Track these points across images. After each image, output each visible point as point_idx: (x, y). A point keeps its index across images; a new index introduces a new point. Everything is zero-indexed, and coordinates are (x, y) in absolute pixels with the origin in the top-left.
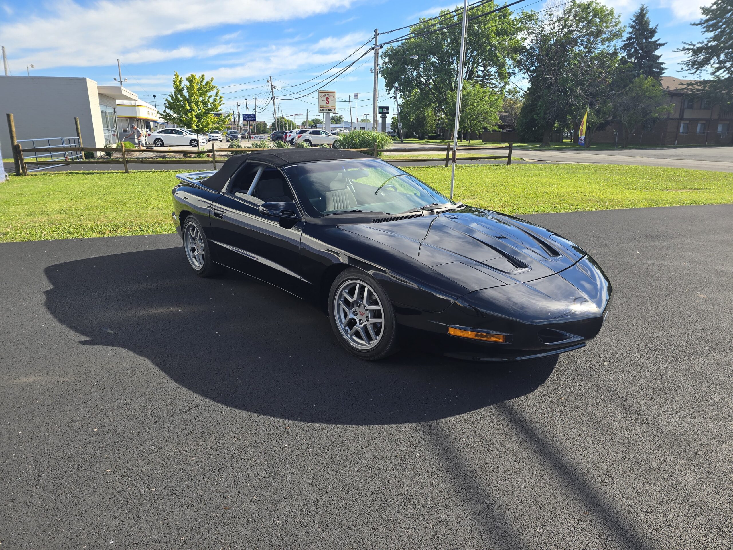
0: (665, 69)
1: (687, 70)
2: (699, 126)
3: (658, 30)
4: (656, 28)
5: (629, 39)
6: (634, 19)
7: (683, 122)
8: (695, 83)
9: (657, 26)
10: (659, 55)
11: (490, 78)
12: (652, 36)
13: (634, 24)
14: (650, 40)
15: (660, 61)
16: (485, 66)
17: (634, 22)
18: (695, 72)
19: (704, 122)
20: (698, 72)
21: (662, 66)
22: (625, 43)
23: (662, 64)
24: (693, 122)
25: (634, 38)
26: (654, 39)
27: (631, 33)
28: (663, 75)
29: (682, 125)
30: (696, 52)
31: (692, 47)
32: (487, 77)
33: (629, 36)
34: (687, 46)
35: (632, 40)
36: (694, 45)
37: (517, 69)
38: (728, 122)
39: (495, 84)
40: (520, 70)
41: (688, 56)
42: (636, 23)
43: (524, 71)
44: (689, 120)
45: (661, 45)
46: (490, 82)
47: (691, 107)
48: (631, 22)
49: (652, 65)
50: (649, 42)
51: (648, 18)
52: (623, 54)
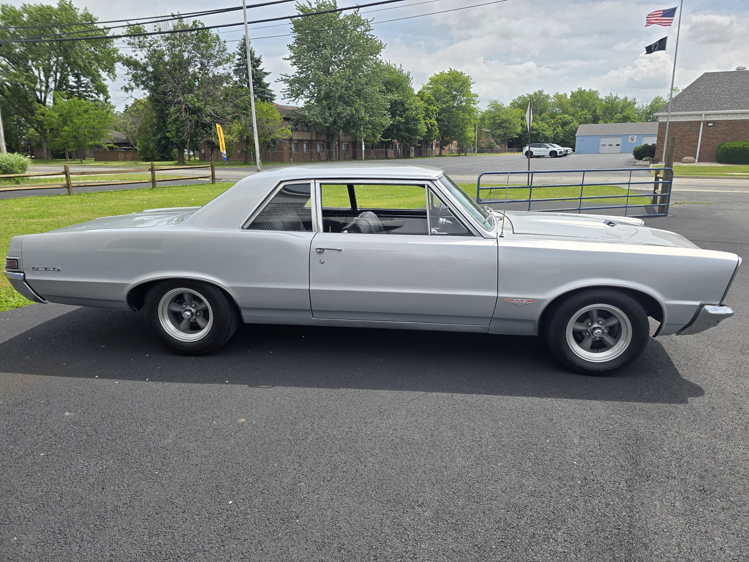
0: (275, 96)
1: (288, 98)
2: (305, 145)
3: (262, 60)
4: (260, 58)
5: (238, 65)
6: (239, 47)
7: (293, 142)
8: (296, 109)
9: (261, 56)
10: (268, 83)
11: (89, 89)
12: (258, 66)
13: (240, 52)
14: (257, 68)
15: (269, 88)
16: (77, 76)
17: (240, 50)
18: (295, 100)
19: (308, 142)
20: (297, 100)
21: (273, 93)
22: (236, 68)
23: (271, 91)
24: (300, 141)
25: (243, 65)
26: (260, 68)
27: (239, 60)
28: (274, 102)
29: (293, 145)
30: (292, 83)
31: (288, 78)
32: (84, 89)
33: (237, 62)
34: (284, 78)
35: (241, 67)
36: (290, 77)
37: (133, 84)
38: (323, 143)
39: (94, 97)
40: (138, 85)
41: (286, 86)
42: (242, 51)
43: (142, 86)
44: (298, 140)
45: (266, 74)
46: (87, 94)
47: (296, 130)
48: (237, 50)
49: (264, 92)
50: (256, 70)
51: (252, 48)
52: (236, 79)
